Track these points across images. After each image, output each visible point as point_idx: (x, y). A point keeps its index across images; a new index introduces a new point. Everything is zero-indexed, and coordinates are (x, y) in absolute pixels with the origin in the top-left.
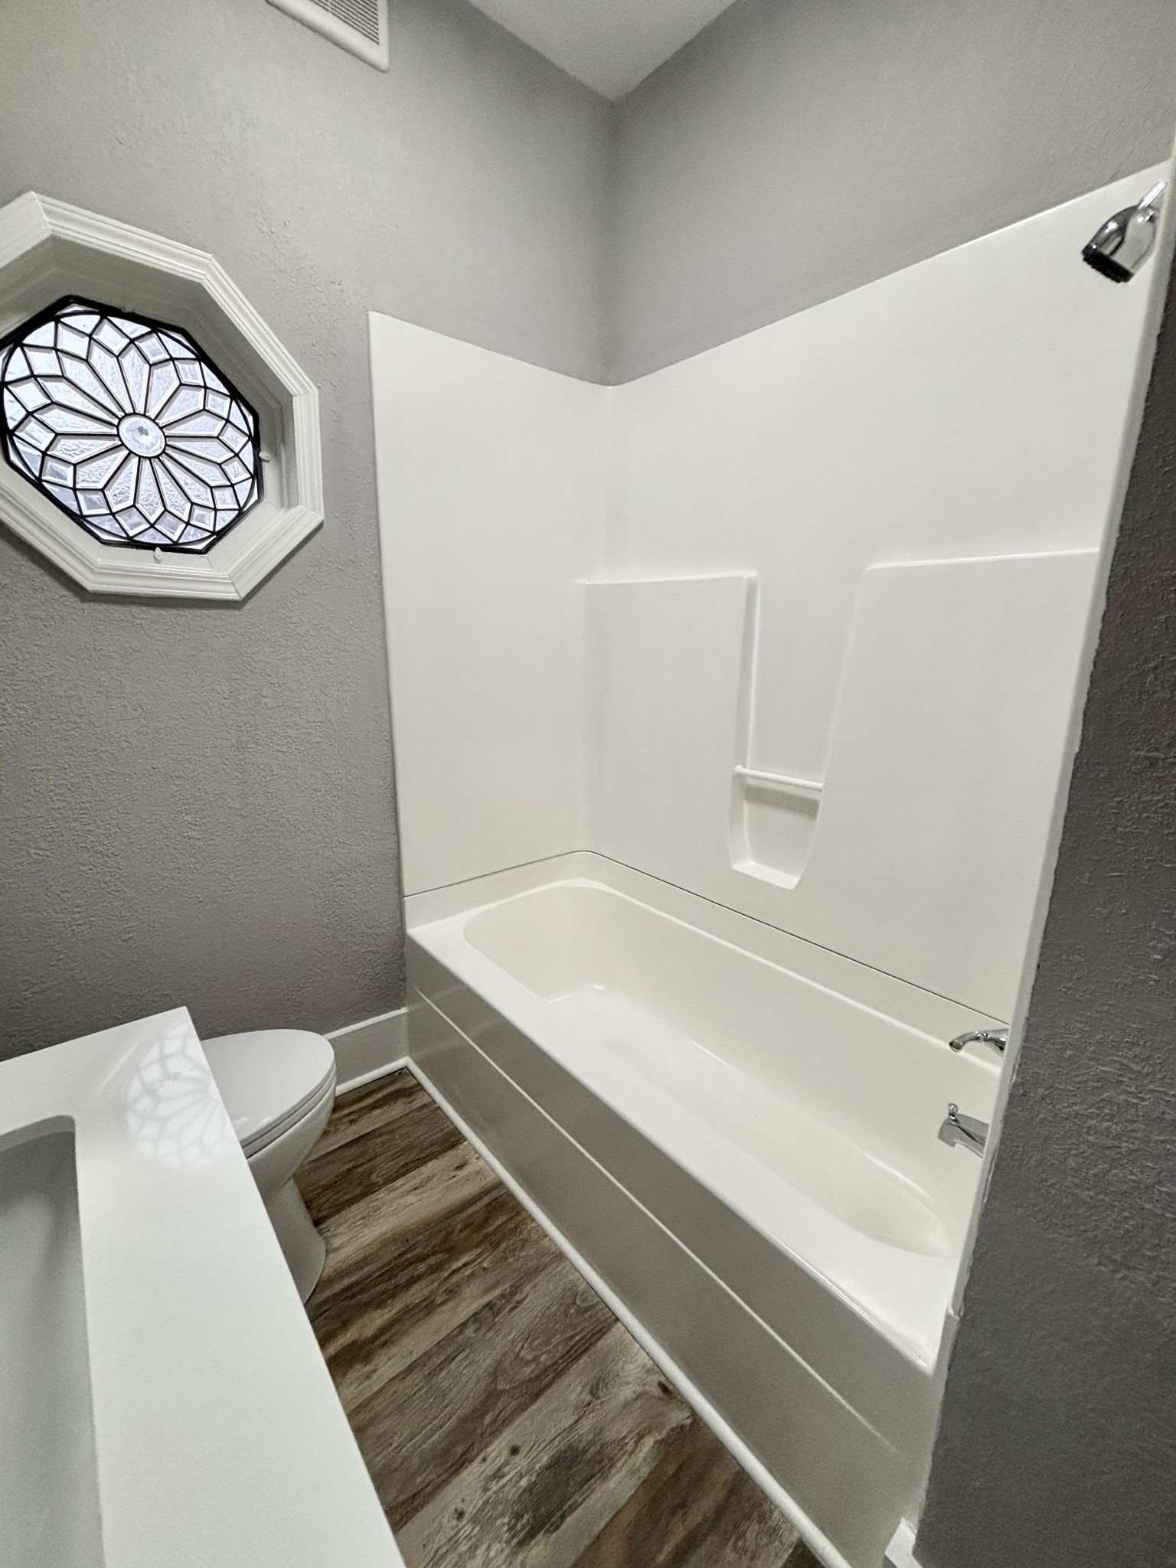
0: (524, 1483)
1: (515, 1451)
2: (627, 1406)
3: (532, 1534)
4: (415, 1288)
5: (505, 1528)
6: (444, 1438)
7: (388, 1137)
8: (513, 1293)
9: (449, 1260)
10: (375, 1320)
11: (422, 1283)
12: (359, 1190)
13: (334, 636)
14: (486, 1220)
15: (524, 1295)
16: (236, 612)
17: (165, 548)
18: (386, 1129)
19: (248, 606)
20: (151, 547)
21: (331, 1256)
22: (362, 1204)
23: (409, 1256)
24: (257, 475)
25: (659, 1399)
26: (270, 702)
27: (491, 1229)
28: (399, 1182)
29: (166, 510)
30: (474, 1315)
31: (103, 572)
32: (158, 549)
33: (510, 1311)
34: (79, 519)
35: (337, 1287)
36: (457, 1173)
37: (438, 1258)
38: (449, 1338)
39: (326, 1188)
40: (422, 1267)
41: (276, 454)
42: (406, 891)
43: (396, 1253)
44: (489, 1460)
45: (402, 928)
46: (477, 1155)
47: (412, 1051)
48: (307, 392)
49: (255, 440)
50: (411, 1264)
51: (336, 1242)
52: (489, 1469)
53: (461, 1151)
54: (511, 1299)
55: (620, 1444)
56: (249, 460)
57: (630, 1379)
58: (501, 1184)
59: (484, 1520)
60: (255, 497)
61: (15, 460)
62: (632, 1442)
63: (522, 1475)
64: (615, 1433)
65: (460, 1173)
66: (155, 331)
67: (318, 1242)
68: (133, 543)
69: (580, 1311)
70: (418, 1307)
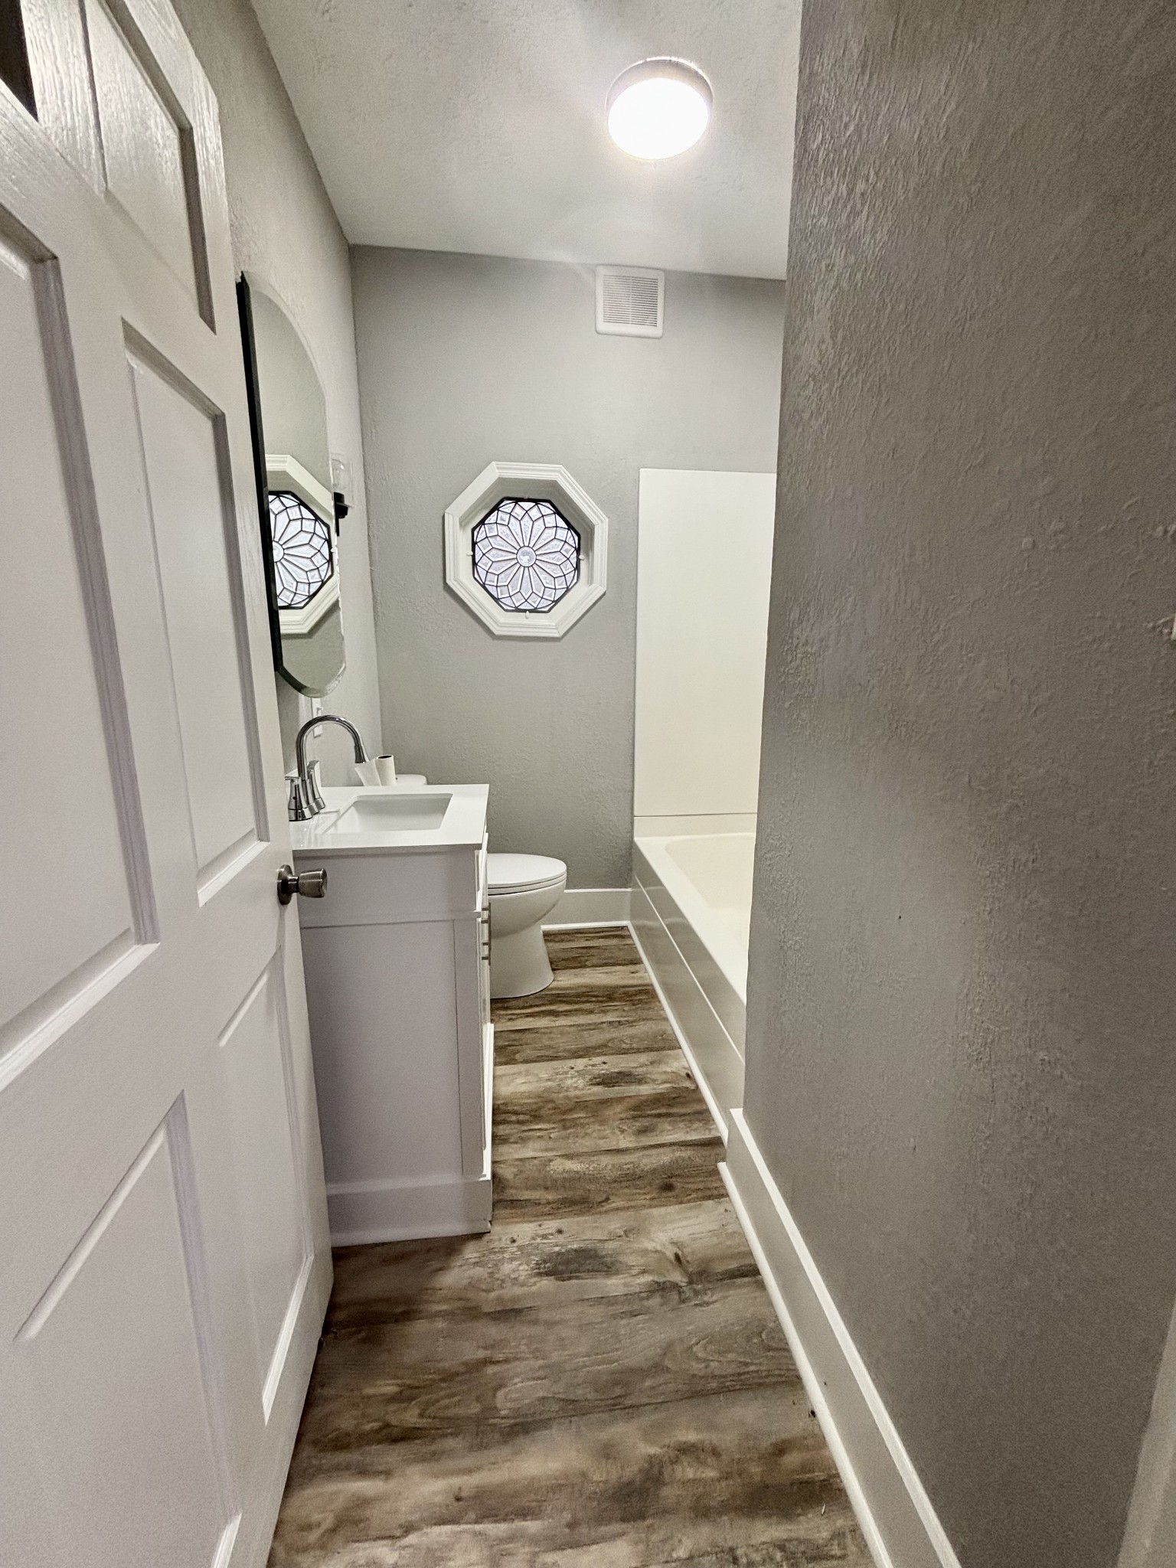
2: (665, 1072)
5: (534, 1262)
6: (575, 1048)
7: (603, 950)
10: (565, 1007)
12: (578, 965)
16: (558, 643)
17: (531, 611)
18: (604, 947)
19: (564, 640)
20: (525, 611)
22: (578, 970)
24: (577, 568)
25: (683, 1077)
29: (533, 592)
31: (503, 625)
32: (528, 612)
33: (629, 1026)
34: (497, 600)
41: (587, 555)
42: (636, 813)
44: (543, 1227)
45: (632, 837)
46: (646, 971)
47: (633, 917)
48: (602, 522)
49: (578, 550)
51: (561, 978)
52: (591, 1063)
53: (637, 967)
54: (631, 1024)
55: (654, 1081)
56: (574, 561)
57: (674, 1066)
58: (652, 985)
59: (581, 1074)
60: (575, 580)
61: (476, 576)
62: (659, 1082)
63: (603, 1070)
64: (653, 1077)
65: (633, 975)
66: (537, 504)
67: (550, 975)
68: (517, 610)
69: (663, 1039)
70: (586, 1010)
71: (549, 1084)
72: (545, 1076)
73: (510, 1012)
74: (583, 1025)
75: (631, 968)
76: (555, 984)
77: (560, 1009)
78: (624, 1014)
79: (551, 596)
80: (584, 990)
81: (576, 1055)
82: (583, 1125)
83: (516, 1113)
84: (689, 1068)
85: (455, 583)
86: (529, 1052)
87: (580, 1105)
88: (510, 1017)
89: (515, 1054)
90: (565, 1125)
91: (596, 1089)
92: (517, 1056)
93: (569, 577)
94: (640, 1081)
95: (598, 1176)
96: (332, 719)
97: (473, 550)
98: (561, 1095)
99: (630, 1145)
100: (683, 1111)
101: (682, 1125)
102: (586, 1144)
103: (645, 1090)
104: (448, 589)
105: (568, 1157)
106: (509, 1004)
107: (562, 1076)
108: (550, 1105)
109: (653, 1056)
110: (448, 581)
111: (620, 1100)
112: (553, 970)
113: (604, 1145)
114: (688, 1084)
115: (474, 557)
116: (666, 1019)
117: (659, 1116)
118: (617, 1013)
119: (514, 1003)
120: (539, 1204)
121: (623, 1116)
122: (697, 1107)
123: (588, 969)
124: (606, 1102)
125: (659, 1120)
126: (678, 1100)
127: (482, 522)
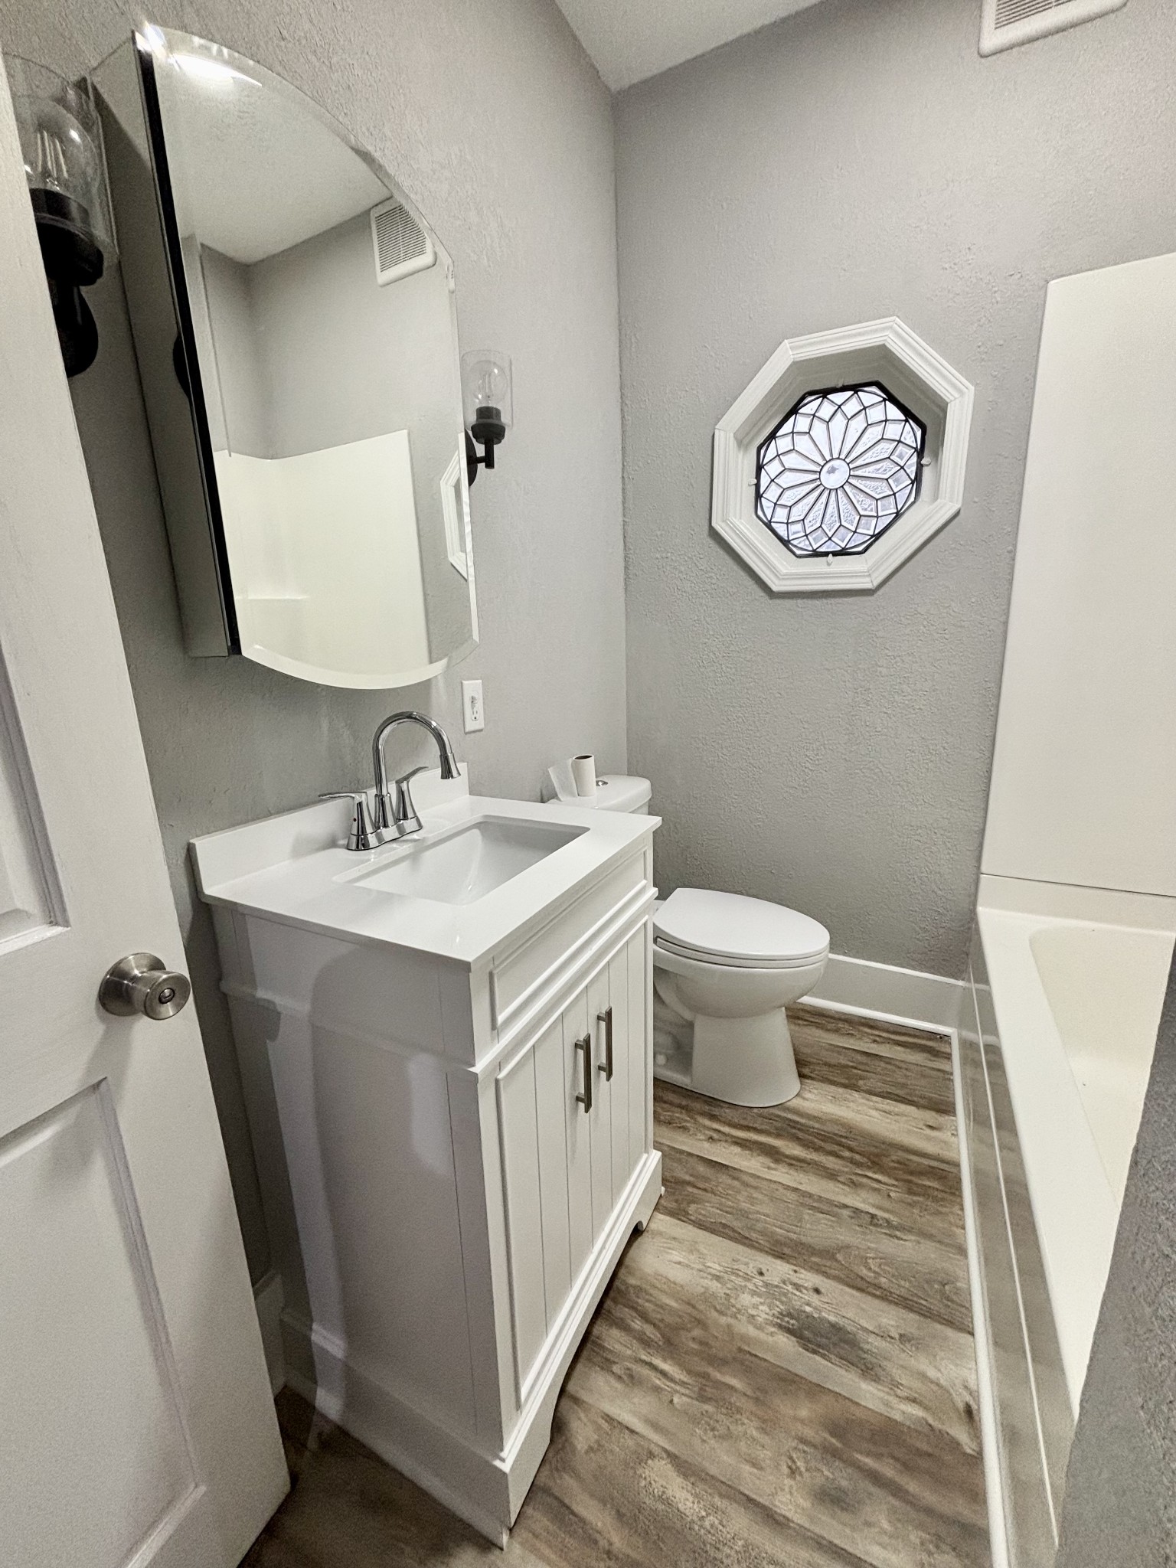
0: (808, 1309)
1: (817, 1291)
2: (923, 1376)
3: (790, 1331)
4: (831, 1158)
5: (778, 1310)
6: (781, 1236)
7: (894, 1068)
8: (897, 1228)
9: (869, 1168)
10: (796, 1151)
11: (840, 1162)
12: (843, 1081)
13: (953, 613)
14: (921, 1173)
15: (905, 1238)
16: (870, 598)
17: (835, 554)
18: (897, 1063)
19: (879, 593)
20: (826, 554)
21: (798, 1099)
22: (841, 1090)
23: (843, 1140)
24: (917, 480)
25: (957, 1410)
26: (884, 671)
27: (920, 1182)
28: (874, 1098)
29: (841, 525)
30: (857, 1209)
31: (786, 577)
32: (831, 555)
33: (886, 1234)
34: (785, 542)
35: (790, 1116)
36: (924, 1127)
37: (864, 1160)
38: (830, 1202)
39: (826, 1064)
40: (847, 1154)
41: (936, 456)
42: (984, 869)
43: (836, 1132)
44: (798, 1275)
45: (974, 904)
46: (955, 1133)
47: (962, 1029)
48: (961, 393)
49: (920, 453)
50: (843, 1146)
51: (807, 1095)
52: (795, 1278)
53: (943, 1119)
54: (893, 1229)
55: (895, 1384)
56: (912, 470)
57: (944, 1371)
58: (957, 1165)
59: (772, 1292)
60: (912, 499)
61: (760, 513)
62: (904, 1393)
63: (811, 1305)
64: (896, 1373)
65: (928, 1131)
66: (856, 392)
67: (795, 1085)
68: (815, 554)
69: (943, 1293)
70: (825, 1168)
71: (715, 1286)
72: (716, 1268)
73: (716, 1126)
74: (810, 1196)
75: (930, 1116)
76: (797, 1103)
77: (788, 1152)
78: (887, 1204)
79: (870, 528)
80: (836, 1129)
81: (779, 1250)
82: (733, 1411)
83: (644, 1317)
84: (975, 1394)
85: (723, 525)
86: (709, 1209)
87: (744, 1360)
88: (710, 1133)
89: (690, 1203)
90: (707, 1391)
91: (784, 1341)
92: (692, 1208)
93: (901, 498)
94: (869, 1370)
95: (712, 1552)
96: (410, 716)
97: (758, 476)
98: (723, 1320)
99: (798, 1519)
100: (930, 1498)
101: (915, 1536)
102: (721, 1459)
103: (870, 1396)
104: (714, 534)
105: (684, 1468)
106: (716, 1111)
107: (739, 1281)
108: (697, 1332)
109: (909, 1322)
110: (714, 524)
111: (816, 1390)
112: (801, 1076)
113: (751, 1482)
114: (960, 1433)
115: (758, 486)
116: (962, 1251)
117: (875, 1478)
118: (874, 1198)
119: (728, 1113)
120: (596, 1542)
121: (808, 1433)
122: (958, 1507)
123: (856, 1095)
124: (789, 1382)
125: (873, 1489)
126: (924, 1463)
127: (772, 436)
